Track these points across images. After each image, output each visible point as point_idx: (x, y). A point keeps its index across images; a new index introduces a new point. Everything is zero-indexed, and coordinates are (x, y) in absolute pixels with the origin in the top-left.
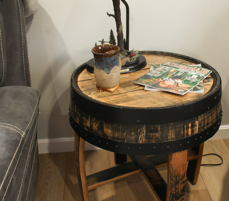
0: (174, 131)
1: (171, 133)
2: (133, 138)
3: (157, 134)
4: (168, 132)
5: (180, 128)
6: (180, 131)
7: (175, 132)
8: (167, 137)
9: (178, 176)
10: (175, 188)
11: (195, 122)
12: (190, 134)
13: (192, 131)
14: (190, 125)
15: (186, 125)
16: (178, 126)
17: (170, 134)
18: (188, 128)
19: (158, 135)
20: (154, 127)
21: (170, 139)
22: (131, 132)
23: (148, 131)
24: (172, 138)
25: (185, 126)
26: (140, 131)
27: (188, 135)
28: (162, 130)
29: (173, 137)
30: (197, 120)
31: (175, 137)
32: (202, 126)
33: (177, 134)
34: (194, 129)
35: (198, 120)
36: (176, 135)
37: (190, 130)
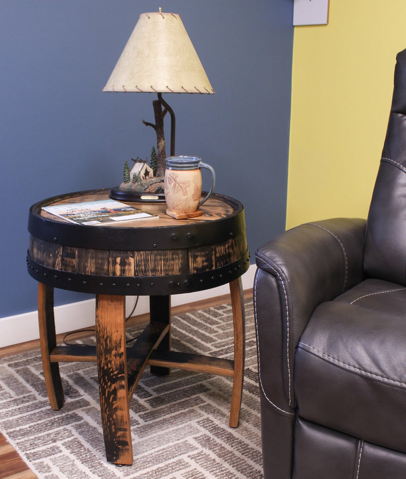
0: (94, 261)
1: (91, 264)
2: (51, 261)
3: (74, 260)
4: (87, 261)
5: (103, 259)
6: (102, 264)
7: (96, 263)
8: (85, 267)
9: (109, 339)
10: (106, 359)
11: (128, 258)
12: (118, 273)
13: (123, 271)
14: (118, 260)
15: (111, 258)
16: (100, 255)
17: (89, 264)
18: (115, 263)
19: (75, 262)
20: (71, 250)
21: (88, 271)
22: (50, 253)
23: (66, 255)
24: (91, 271)
25: (111, 260)
26: (58, 252)
27: (114, 273)
28: (80, 257)
29: (93, 270)
30: (131, 257)
31: (95, 271)
32: (142, 270)
33: (99, 268)
34: (126, 268)
35: (133, 257)
36: (96, 268)
37: (118, 267)
